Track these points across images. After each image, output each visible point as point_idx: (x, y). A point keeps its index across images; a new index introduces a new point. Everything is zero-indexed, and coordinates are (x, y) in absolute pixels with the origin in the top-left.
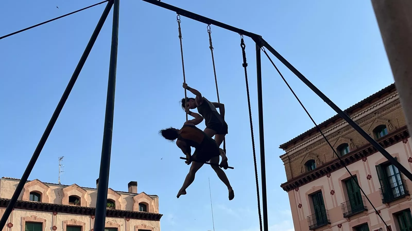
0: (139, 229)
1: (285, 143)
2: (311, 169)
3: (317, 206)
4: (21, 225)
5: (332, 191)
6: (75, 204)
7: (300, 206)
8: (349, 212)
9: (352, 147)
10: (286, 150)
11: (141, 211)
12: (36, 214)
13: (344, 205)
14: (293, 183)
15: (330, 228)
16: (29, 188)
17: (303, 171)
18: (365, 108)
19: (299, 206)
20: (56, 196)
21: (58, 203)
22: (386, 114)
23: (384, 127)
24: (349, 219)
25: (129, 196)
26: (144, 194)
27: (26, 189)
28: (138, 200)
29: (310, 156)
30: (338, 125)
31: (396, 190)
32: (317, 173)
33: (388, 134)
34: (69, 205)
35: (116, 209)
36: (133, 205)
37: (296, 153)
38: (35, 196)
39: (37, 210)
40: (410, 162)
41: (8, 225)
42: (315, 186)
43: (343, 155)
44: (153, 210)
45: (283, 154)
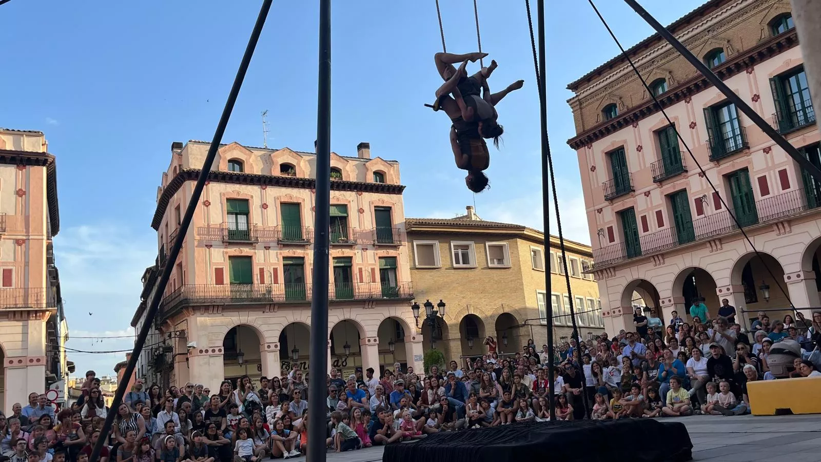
0: (376, 205)
1: (575, 82)
2: (611, 117)
3: (617, 167)
4: (222, 204)
5: (639, 146)
6: (289, 174)
7: (593, 169)
8: (661, 175)
9: (672, 83)
10: (577, 91)
11: (376, 182)
12: (240, 188)
13: (654, 166)
14: (585, 138)
15: (634, 197)
16: (226, 154)
17: (599, 120)
18: (694, 24)
19: (591, 169)
20: (264, 164)
21: (266, 174)
22: (725, 31)
23: (720, 50)
24: (661, 184)
25: (359, 162)
26: (379, 160)
27: (222, 156)
28: (372, 168)
29: (610, 99)
30: (653, 51)
31: (731, 142)
32: (619, 122)
33: (725, 61)
34: (281, 176)
35: (343, 180)
36: (366, 174)
37: (589, 95)
38: (235, 164)
39: (240, 184)
40: (754, 102)
41: (203, 203)
42: (615, 141)
43: (658, 95)
44: (393, 181)
45: (572, 97)
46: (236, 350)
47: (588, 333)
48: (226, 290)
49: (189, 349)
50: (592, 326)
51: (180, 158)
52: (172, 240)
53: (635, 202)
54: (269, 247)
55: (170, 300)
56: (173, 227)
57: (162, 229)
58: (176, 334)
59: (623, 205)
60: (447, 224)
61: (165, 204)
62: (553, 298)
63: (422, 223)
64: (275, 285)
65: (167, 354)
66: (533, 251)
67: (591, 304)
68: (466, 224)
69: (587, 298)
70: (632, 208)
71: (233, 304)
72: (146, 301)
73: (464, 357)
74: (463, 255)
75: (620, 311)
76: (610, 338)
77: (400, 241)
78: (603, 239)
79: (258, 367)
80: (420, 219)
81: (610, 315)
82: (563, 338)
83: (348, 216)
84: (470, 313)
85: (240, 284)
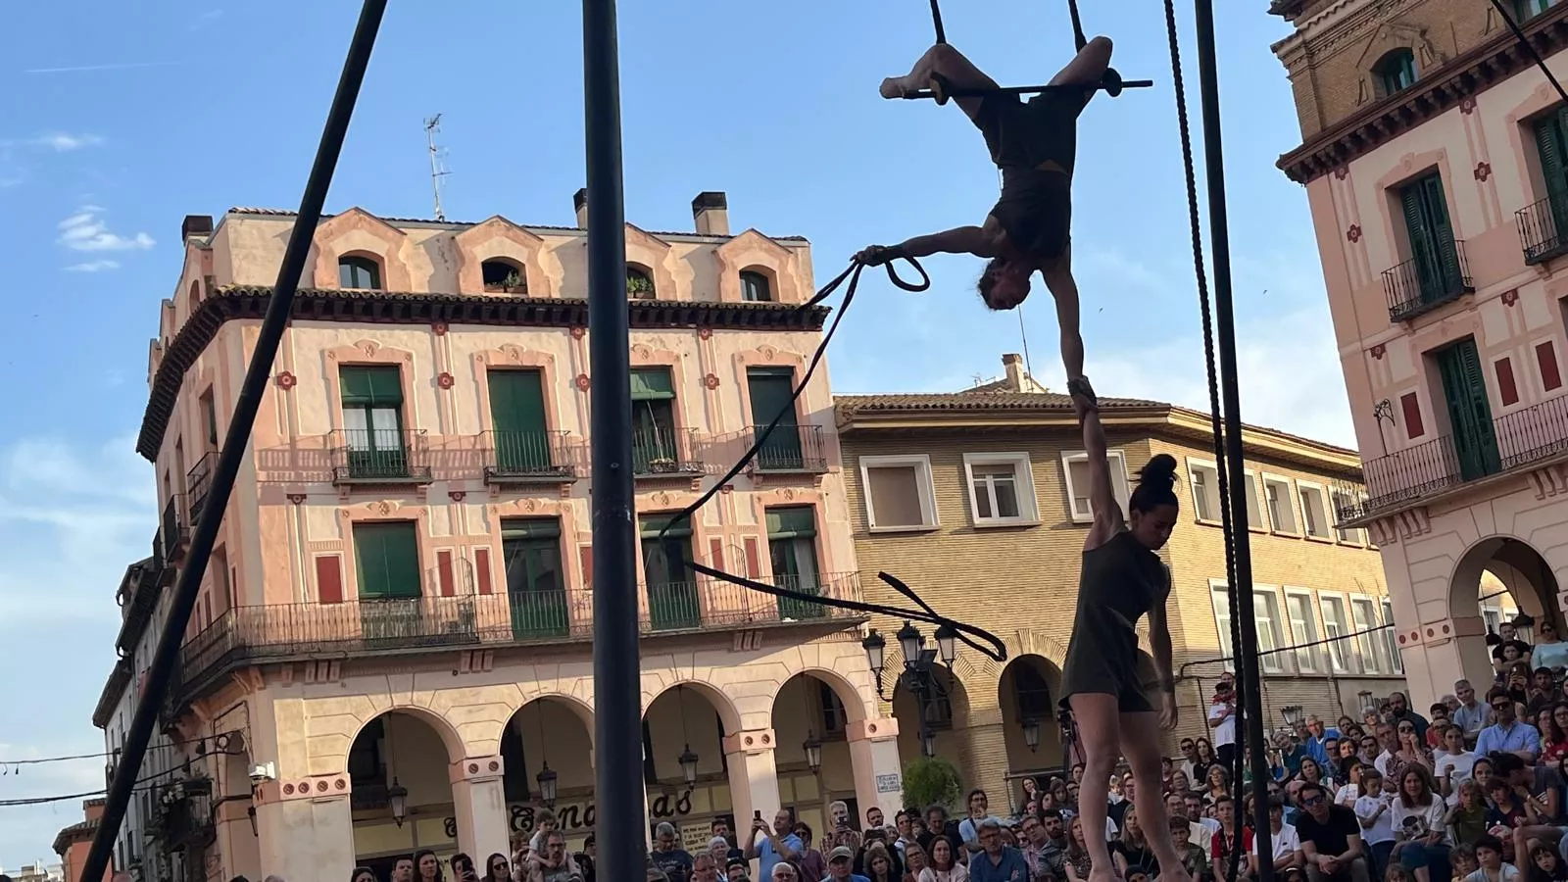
0: (750, 364)
2: (1399, 87)
3: (1422, 227)
4: (327, 380)
5: (1481, 165)
6: (508, 290)
7: (1355, 233)
8: (1547, 242)
10: (1297, 19)
11: (749, 299)
12: (374, 336)
13: (1527, 219)
14: (1327, 150)
15: (1472, 309)
16: (332, 241)
17: (1364, 97)
19: (1349, 233)
20: (436, 263)
21: (445, 290)
24: (1548, 269)
25: (698, 246)
26: (755, 236)
27: (321, 247)
28: (735, 260)
29: (1394, 35)
32: (1420, 101)
34: (485, 294)
35: (657, 297)
36: (720, 280)
38: (358, 269)
39: (374, 322)
41: (279, 381)
42: (1413, 154)
43: (1528, 18)
44: (796, 294)
45: (1285, 37)
46: (384, 782)
47: (1360, 694)
48: (349, 618)
49: (254, 783)
50: (1370, 672)
51: (206, 258)
52: (195, 486)
53: (1479, 324)
54: (463, 494)
55: (198, 651)
56: (195, 450)
57: (167, 455)
58: (217, 745)
59: (1444, 331)
60: (952, 406)
61: (169, 386)
62: (1258, 601)
63: (882, 406)
64: (484, 596)
65: (197, 798)
66: (1194, 472)
67: (1366, 615)
68: (1005, 406)
69: (1353, 596)
70: (1470, 338)
71: (372, 654)
72: (132, 655)
73: (1015, 774)
74: (999, 489)
75: (1446, 629)
76: (1422, 708)
77: (822, 461)
78: (1390, 434)
79: (447, 827)
80: (874, 397)
81: (1419, 641)
82: (1289, 710)
83: (675, 398)
84: (1026, 652)
85: (385, 598)
